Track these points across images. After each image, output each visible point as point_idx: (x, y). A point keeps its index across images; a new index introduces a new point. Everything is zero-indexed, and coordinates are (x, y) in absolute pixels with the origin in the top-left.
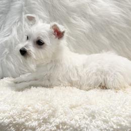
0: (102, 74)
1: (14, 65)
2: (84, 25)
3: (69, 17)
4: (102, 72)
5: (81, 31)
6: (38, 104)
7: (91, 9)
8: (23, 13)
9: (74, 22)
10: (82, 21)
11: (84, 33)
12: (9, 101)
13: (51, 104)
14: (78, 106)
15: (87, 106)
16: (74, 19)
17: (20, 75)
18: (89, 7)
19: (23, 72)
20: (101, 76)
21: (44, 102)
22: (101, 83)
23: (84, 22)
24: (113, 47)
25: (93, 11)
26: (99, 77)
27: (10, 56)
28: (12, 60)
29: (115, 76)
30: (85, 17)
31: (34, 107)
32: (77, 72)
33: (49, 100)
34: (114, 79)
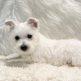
0: (68, 54)
1: (6, 47)
2: (57, 19)
3: (46, 13)
4: (68, 53)
5: (54, 23)
6: (24, 76)
7: (62, 8)
8: (13, 10)
9: (50, 17)
10: (55, 17)
11: (57, 25)
12: (3, 73)
13: (33, 76)
14: (53, 78)
15: (59, 79)
16: (50, 14)
17: (9, 54)
18: (61, 6)
19: (11, 52)
20: (67, 56)
21: (28, 74)
22: (68, 61)
23: (56, 17)
24: (77, 36)
25: (63, 9)
26: (66, 56)
27: (3, 40)
28: (4, 43)
29: (78, 56)
30: (57, 14)
31: (21, 78)
32: (50, 51)
33: (32, 73)
34: (77, 58)
